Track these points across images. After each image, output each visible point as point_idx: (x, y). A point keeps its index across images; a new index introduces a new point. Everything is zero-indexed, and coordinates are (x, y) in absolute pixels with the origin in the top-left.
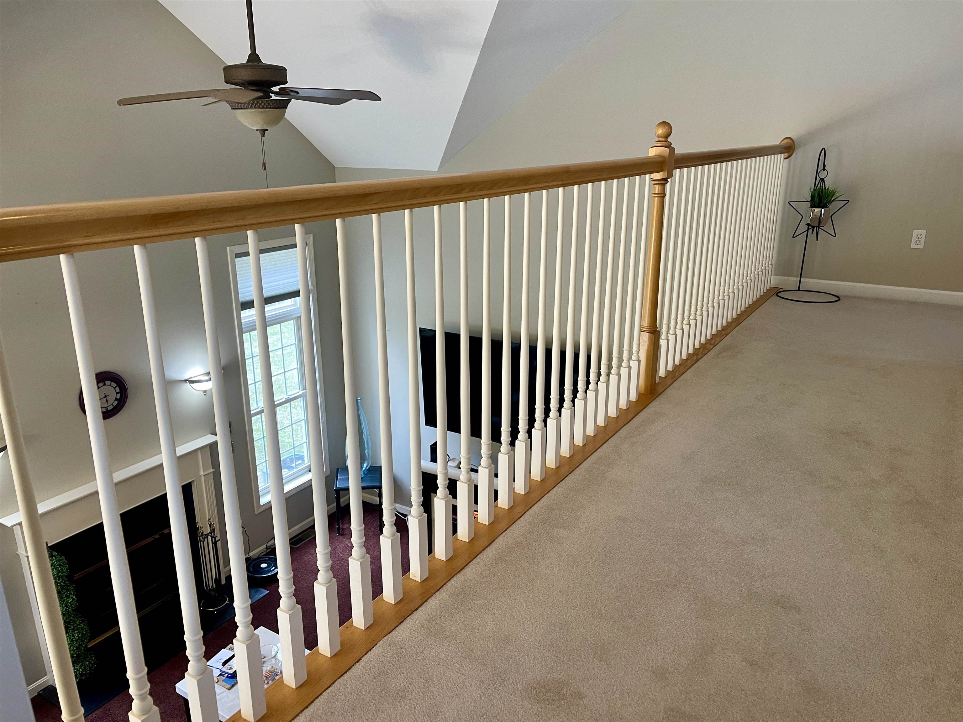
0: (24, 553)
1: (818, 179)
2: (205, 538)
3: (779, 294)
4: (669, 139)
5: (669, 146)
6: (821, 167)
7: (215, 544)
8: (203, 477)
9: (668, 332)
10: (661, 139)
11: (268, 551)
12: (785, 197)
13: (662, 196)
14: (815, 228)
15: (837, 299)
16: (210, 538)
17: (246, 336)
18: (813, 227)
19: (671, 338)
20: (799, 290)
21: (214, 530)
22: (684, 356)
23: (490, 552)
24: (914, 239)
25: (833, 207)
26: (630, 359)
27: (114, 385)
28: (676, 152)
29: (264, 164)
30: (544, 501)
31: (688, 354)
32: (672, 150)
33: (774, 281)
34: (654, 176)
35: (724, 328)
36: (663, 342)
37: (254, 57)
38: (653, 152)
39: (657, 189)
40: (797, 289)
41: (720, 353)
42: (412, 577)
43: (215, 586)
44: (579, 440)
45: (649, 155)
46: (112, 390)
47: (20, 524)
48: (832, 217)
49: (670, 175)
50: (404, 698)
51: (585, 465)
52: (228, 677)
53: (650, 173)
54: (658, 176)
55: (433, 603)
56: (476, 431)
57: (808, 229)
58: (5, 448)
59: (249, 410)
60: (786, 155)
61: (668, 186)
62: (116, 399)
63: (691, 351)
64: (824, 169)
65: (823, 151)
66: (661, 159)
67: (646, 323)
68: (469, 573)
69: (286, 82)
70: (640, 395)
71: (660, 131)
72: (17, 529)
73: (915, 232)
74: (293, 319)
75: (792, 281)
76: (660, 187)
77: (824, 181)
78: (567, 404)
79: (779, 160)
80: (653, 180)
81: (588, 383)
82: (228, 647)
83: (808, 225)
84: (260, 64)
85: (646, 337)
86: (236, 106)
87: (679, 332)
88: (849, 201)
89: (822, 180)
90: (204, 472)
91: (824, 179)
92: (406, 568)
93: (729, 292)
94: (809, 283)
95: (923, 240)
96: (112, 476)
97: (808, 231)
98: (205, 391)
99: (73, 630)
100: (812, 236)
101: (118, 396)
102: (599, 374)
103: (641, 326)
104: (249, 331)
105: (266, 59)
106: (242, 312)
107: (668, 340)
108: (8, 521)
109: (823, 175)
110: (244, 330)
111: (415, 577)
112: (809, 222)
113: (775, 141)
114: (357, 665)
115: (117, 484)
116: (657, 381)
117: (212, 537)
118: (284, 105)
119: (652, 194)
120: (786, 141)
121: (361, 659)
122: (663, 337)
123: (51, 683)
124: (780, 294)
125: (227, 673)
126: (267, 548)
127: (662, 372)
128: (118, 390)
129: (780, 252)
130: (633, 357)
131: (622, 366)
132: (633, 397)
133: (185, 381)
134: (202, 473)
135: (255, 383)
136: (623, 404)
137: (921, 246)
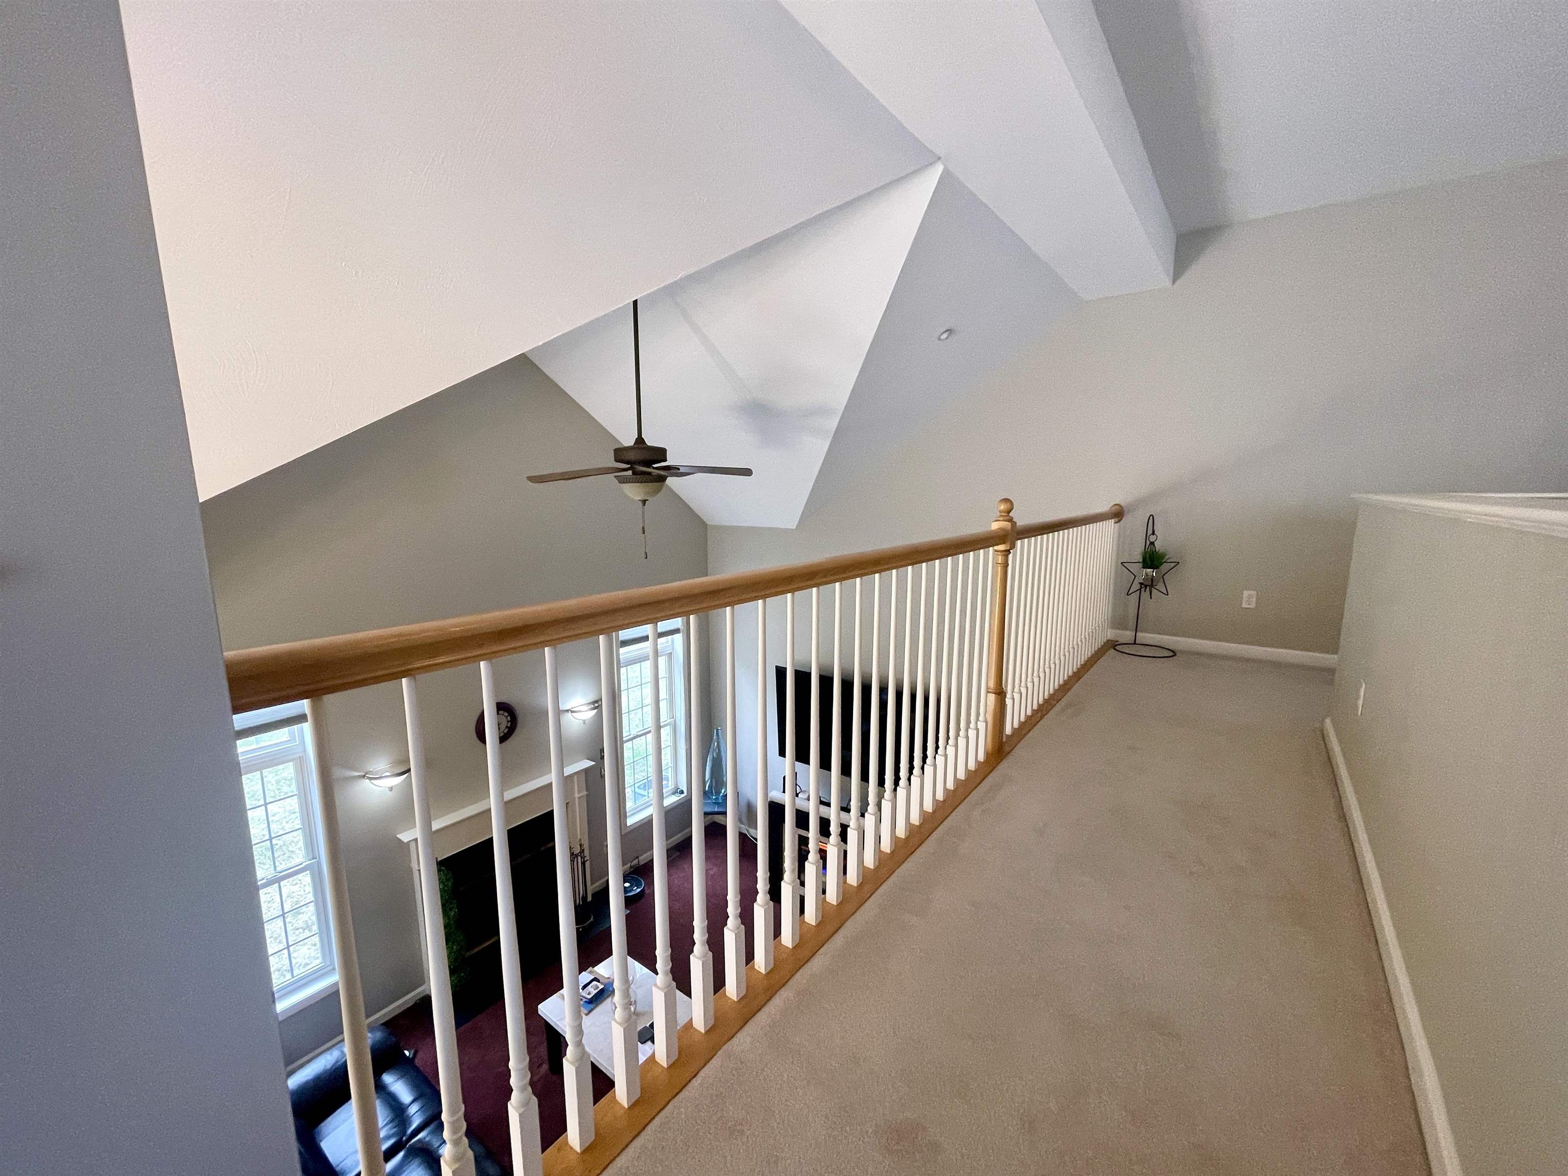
0: (416, 867)
1: (1148, 543)
2: (574, 858)
3: (1116, 648)
4: (1011, 514)
5: (1011, 520)
6: (1150, 532)
7: (583, 864)
8: (577, 799)
9: (1013, 691)
10: (1003, 514)
11: (632, 869)
12: (1118, 557)
13: (1006, 565)
14: (1148, 587)
15: (1171, 654)
16: (579, 858)
17: (623, 670)
18: (1146, 586)
19: (1017, 696)
20: (1135, 643)
21: (583, 850)
22: (1029, 713)
23: (839, 940)
24: (1245, 599)
25: (1164, 567)
26: (977, 720)
27: (506, 714)
28: (1017, 524)
29: (643, 528)
30: (893, 878)
31: (1033, 710)
32: (1014, 524)
33: (1110, 634)
34: (996, 548)
35: (1066, 683)
36: (1008, 701)
37: (640, 440)
38: (995, 526)
39: (1000, 559)
40: (1133, 642)
41: (1063, 710)
42: (756, 967)
43: (581, 903)
44: (928, 807)
45: (992, 529)
46: (505, 720)
47: (416, 840)
48: (1165, 577)
49: (1013, 546)
50: (742, 1132)
51: (934, 836)
52: (586, 1002)
53: (993, 546)
54: (1001, 547)
55: (778, 1002)
56: (825, 763)
57: (1141, 588)
58: (409, 770)
59: (622, 737)
60: (1116, 520)
61: (1010, 556)
62: (507, 727)
63: (1035, 707)
64: (1153, 533)
65: (1151, 517)
66: (1004, 533)
67: (992, 684)
68: (818, 963)
69: (665, 460)
70: (988, 755)
71: (1003, 507)
72: (413, 845)
73: (1246, 593)
74: (665, 655)
75: (1127, 635)
76: (1003, 557)
77: (1154, 545)
78: (917, 771)
79: (1109, 526)
80: (996, 551)
81: (937, 747)
82: (588, 970)
83: (1141, 584)
84: (645, 445)
85: (992, 698)
86: (623, 481)
87: (1023, 690)
88: (1179, 563)
89: (1152, 543)
90: (578, 793)
91: (1154, 542)
92: (750, 956)
93: (1069, 648)
94: (1144, 637)
95: (1254, 600)
96: (503, 795)
97: (1140, 589)
98: (584, 721)
99: (453, 943)
100: (1145, 595)
101: (509, 725)
102: (948, 738)
103: (987, 688)
104: (626, 666)
105: (650, 442)
106: (621, 649)
107: (1013, 699)
108: (405, 837)
109: (1152, 538)
110: (622, 665)
111: (759, 967)
112: (1142, 581)
113: (1104, 507)
114: (694, 1080)
115: (506, 803)
116: (1004, 740)
117: (581, 858)
118: (662, 479)
119: (995, 563)
120: (1115, 507)
121: (698, 1073)
122: (1009, 695)
123: (428, 992)
124: (1118, 648)
125: (586, 998)
126: (631, 867)
127: (1008, 730)
128: (509, 718)
129: (1115, 607)
130: (981, 718)
131: (969, 727)
132: (981, 757)
133: (567, 711)
134: (577, 795)
135: (629, 712)
136: (972, 766)
137: (1253, 606)
